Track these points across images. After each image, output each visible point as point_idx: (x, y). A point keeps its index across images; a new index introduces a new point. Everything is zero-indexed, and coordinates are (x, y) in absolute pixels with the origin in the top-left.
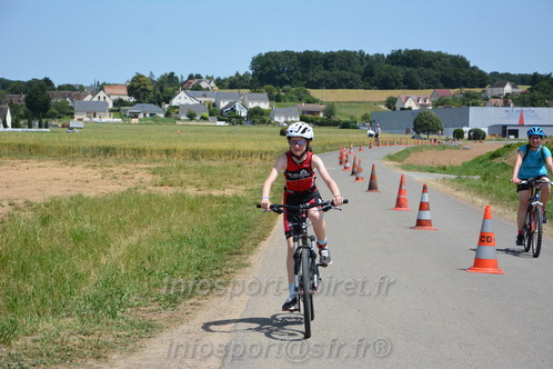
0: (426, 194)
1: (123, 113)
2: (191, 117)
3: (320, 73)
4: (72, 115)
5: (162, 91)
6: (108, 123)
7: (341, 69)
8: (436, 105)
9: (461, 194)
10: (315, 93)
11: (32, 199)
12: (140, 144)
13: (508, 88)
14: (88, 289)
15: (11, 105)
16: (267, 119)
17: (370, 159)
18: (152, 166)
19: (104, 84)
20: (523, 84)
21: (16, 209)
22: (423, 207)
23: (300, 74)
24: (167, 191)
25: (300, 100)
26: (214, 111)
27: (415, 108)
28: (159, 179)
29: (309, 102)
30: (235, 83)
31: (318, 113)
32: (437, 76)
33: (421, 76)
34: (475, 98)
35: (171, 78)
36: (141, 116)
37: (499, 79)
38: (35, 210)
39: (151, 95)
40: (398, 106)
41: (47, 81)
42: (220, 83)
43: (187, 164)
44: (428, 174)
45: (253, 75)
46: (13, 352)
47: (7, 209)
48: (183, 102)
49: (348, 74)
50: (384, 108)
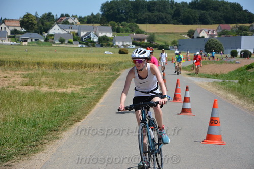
1: (17, 39)
2: (62, 41)
3: (146, 14)
5: (43, 24)
6: (8, 45)
7: (159, 11)
8: (220, 35)
10: (142, 27)
16: (111, 43)
19: (5, 19)
23: (132, 15)
25: (133, 31)
26: (77, 38)
27: (206, 36)
29: (138, 33)
30: (90, 20)
31: (144, 40)
32: (221, 16)
33: (211, 16)
34: (246, 30)
35: (49, 17)
36: (29, 41)
39: (36, 27)
40: (195, 35)
42: (81, 20)
45: (103, 15)
48: (57, 32)
49: (163, 15)
50: (186, 36)
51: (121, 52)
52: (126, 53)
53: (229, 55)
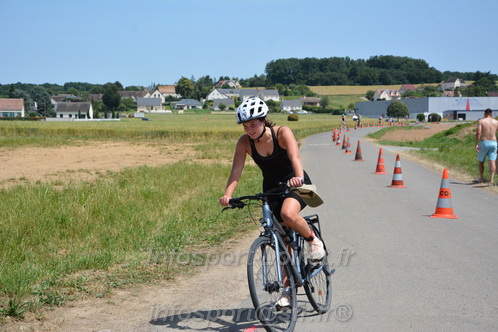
0: (399, 162)
1: (172, 106)
2: (222, 108)
3: (317, 74)
4: (135, 108)
5: (200, 89)
6: (162, 114)
7: (332, 71)
8: (404, 96)
9: (424, 162)
10: (313, 89)
11: (111, 169)
12: (187, 128)
13: (457, 83)
14: (156, 232)
15: (93, 102)
16: (278, 109)
17: (355, 137)
18: (196, 144)
19: (159, 85)
20: (469, 80)
21: (101, 177)
22: (397, 171)
23: (302, 75)
24: (207, 162)
25: (302, 94)
27: (388, 99)
28: (201, 154)
29: (308, 96)
30: (254, 83)
31: (316, 103)
32: (404, 75)
33: (392, 75)
34: (433, 90)
35: (207, 80)
36: (185, 108)
37: (451, 76)
38: (115, 176)
39: (193, 93)
40: (375, 97)
41: (118, 84)
42: (243, 83)
43: (220, 142)
44: (399, 147)
45: (268, 76)
46: (110, 275)
47: (95, 176)
48: (216, 97)
49: (336, 74)
50: (365, 99)
51: (291, 119)
52: (296, 120)
53: (415, 119)
